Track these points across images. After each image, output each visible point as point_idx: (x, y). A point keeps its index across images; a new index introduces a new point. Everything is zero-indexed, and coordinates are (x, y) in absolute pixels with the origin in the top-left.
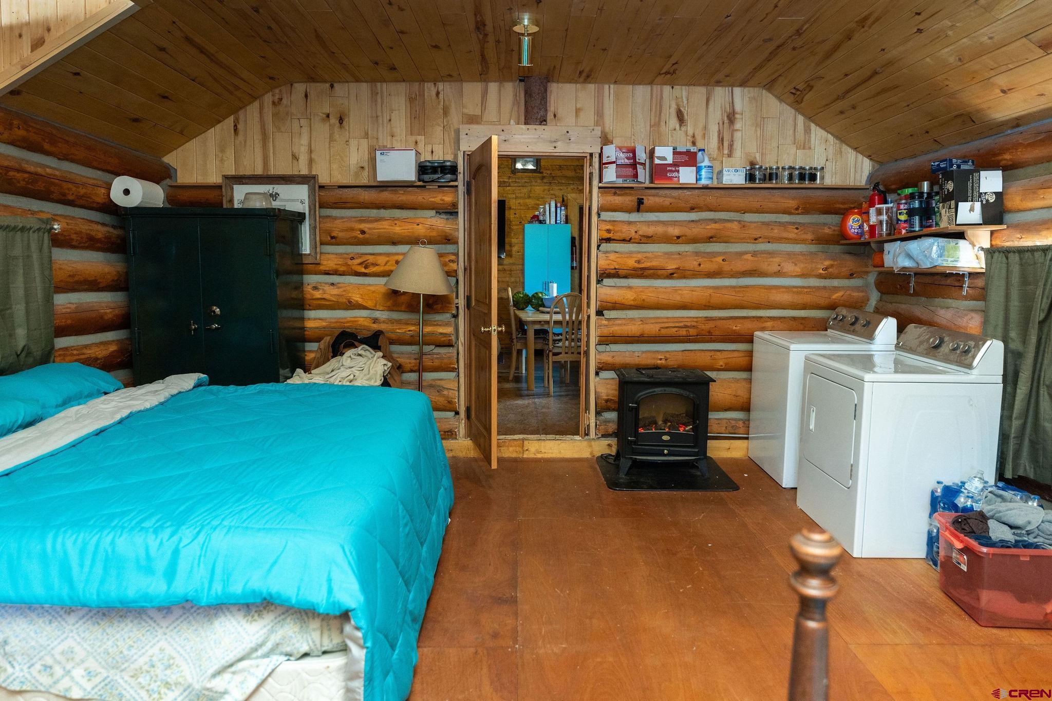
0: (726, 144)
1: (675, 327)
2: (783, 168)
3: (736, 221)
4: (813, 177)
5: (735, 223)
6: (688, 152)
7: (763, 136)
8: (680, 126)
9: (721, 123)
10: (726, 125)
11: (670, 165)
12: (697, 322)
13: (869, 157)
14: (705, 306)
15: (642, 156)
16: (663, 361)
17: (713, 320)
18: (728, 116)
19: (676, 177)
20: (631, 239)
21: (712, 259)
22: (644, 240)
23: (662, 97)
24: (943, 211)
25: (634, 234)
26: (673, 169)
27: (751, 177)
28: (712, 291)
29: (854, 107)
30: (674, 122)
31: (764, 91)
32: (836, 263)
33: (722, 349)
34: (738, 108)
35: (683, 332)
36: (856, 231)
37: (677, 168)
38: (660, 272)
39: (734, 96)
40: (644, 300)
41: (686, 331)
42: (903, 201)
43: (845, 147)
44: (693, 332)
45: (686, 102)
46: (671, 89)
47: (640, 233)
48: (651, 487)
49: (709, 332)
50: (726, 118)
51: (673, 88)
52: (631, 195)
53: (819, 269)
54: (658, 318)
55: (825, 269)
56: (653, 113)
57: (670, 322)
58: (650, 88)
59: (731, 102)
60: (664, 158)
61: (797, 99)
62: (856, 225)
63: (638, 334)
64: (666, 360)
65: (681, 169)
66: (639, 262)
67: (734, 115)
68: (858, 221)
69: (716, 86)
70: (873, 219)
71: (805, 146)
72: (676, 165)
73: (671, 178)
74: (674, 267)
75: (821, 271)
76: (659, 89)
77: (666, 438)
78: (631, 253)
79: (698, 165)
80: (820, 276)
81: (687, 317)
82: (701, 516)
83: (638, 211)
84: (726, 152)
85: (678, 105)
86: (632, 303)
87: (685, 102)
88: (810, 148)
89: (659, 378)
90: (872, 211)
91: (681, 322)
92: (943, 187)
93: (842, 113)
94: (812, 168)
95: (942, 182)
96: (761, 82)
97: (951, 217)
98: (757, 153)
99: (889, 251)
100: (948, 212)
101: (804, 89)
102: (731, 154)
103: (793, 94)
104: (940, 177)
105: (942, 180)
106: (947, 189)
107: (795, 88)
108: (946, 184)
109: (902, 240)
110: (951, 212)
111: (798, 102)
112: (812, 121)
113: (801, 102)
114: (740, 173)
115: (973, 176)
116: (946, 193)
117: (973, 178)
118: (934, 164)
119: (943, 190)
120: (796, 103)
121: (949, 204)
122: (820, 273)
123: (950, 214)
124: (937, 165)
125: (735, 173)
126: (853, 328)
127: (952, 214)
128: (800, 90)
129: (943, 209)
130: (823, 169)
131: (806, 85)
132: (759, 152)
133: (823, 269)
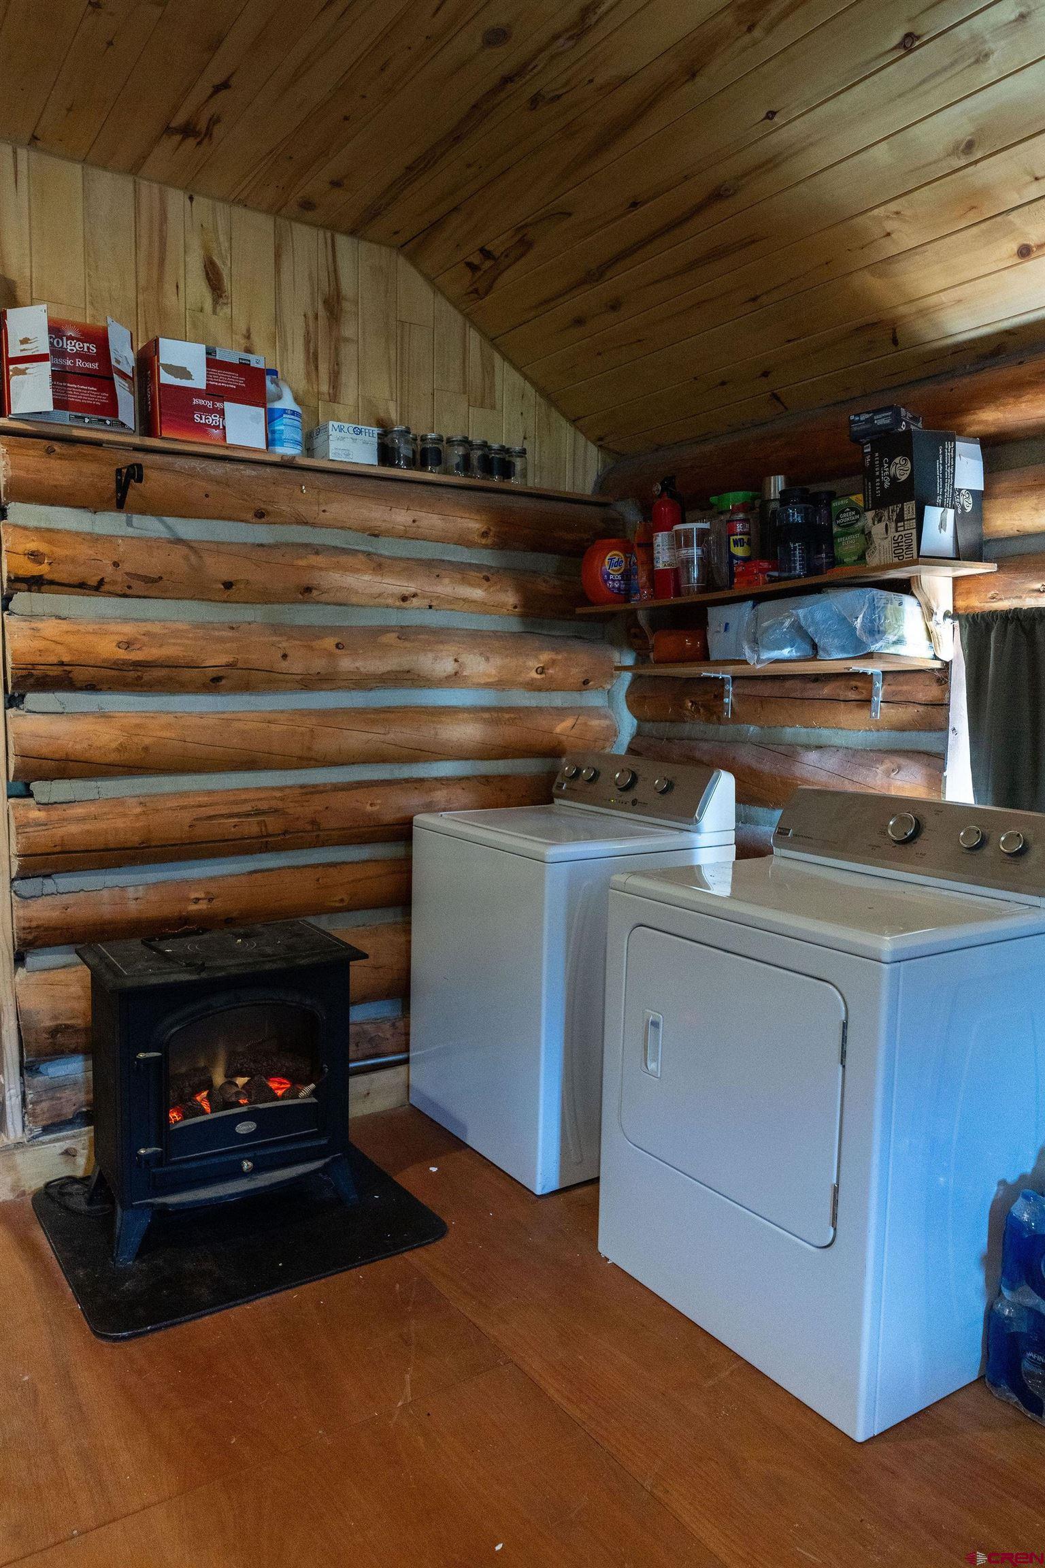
0: (324, 368)
1: (231, 816)
2: (449, 441)
3: (363, 552)
4: (506, 470)
5: (361, 556)
6: (243, 368)
7: (402, 363)
8: (216, 302)
9: (310, 314)
10: (322, 322)
11: (196, 392)
12: (282, 799)
13: (600, 442)
14: (300, 758)
15: (124, 355)
16: (203, 906)
17: (322, 792)
18: (326, 302)
19: (217, 427)
20: (101, 582)
21: (314, 644)
22: (138, 587)
23: (164, 219)
24: (878, 530)
25: (110, 569)
26: (209, 404)
27: (386, 454)
28: (314, 721)
29: (614, 307)
30: (197, 289)
31: (401, 260)
32: (560, 657)
33: (339, 860)
34: (347, 286)
35: (251, 827)
36: (615, 585)
37: (218, 405)
38: (187, 674)
39: (339, 255)
40: (146, 749)
41: (259, 823)
42: (741, 516)
43: (555, 414)
44: (274, 824)
45: (227, 244)
46: (188, 202)
47: (127, 567)
48: (226, 1296)
49: (313, 822)
50: (320, 307)
51: (191, 198)
52: (96, 459)
53: (530, 669)
54: (185, 794)
55: (541, 671)
56: (142, 255)
57: (217, 804)
58: (131, 186)
59: (332, 268)
60: (183, 373)
61: (478, 284)
62: (615, 573)
63: (136, 839)
64: (210, 900)
65: (228, 406)
66: (128, 645)
67: (339, 302)
68: (618, 563)
69: (297, 220)
70: (663, 557)
71: (486, 400)
72: (215, 393)
73: (203, 429)
74: (223, 659)
75: (534, 675)
76: (156, 191)
77: (243, 1128)
78: (103, 619)
79: (269, 406)
80: (532, 686)
81: (258, 789)
82: (408, 1390)
83: (120, 505)
84: (325, 388)
85: (206, 248)
86: (113, 757)
87: (225, 245)
88: (493, 407)
89: (222, 968)
90: (661, 540)
91: (245, 801)
92: (877, 473)
93: (579, 322)
94: (503, 450)
95: (872, 462)
96: (396, 233)
97: (904, 539)
98: (392, 400)
99: (727, 624)
100: (894, 530)
101: (505, 254)
102: (335, 395)
103: (473, 267)
104: (865, 451)
105: (873, 457)
106: (889, 476)
107: (482, 250)
108: (886, 465)
109: (759, 598)
110: (902, 529)
111: (477, 293)
112: (497, 348)
113: (487, 293)
114: (367, 438)
115: (943, 449)
116: (886, 486)
117: (943, 454)
118: (857, 418)
119: (878, 480)
120: (474, 296)
121: (902, 509)
122: (533, 679)
123: (903, 533)
124: (866, 421)
125: (355, 436)
126: (629, 796)
127: (908, 532)
128: (497, 254)
129: (876, 523)
130: (523, 452)
131: (516, 239)
132: (395, 400)
133: (537, 670)
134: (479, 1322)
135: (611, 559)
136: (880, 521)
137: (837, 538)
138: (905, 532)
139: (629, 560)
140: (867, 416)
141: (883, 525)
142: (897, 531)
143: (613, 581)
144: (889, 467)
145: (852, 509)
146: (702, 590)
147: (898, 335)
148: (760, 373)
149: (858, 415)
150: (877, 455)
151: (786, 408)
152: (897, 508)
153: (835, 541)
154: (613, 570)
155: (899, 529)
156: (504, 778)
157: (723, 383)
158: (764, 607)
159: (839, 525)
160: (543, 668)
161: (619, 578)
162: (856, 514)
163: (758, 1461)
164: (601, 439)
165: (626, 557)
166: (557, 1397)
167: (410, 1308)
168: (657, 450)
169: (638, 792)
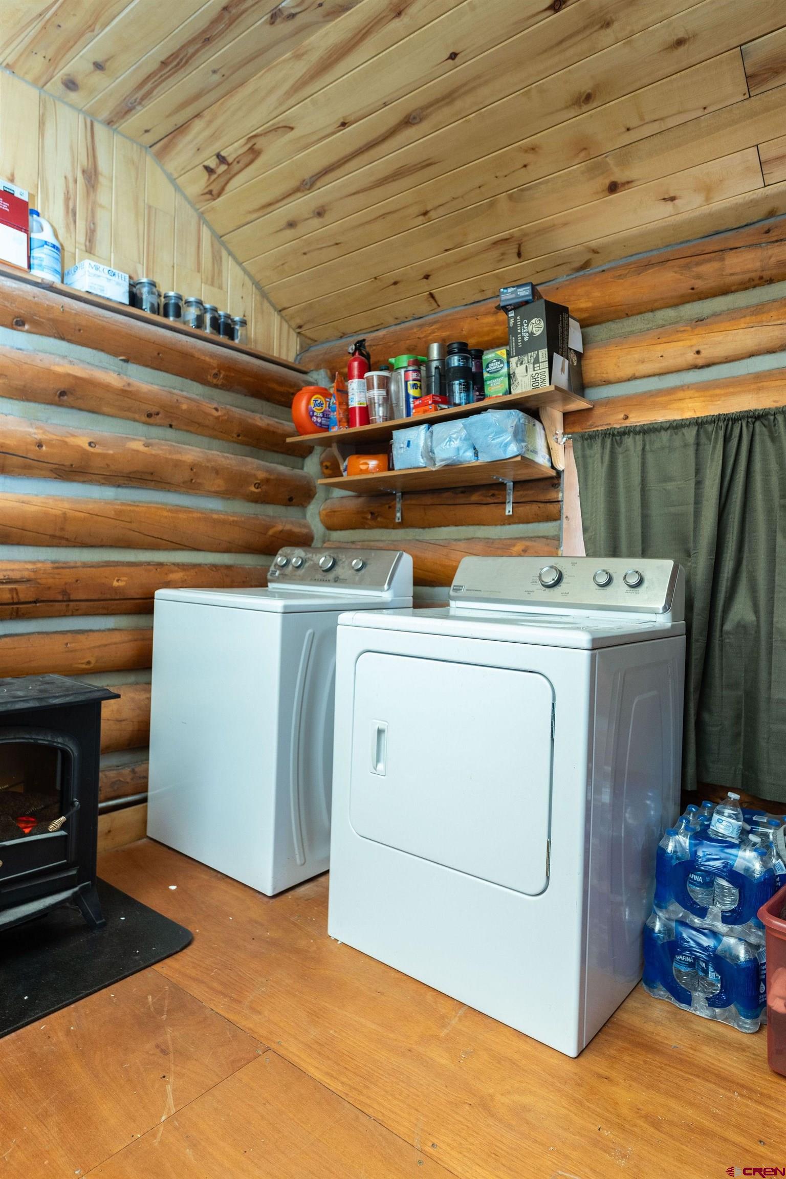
0: (81, 224)
2: (187, 301)
3: (115, 371)
4: (230, 332)
7: (147, 236)
9: (70, 178)
10: (81, 186)
12: (34, 571)
13: (298, 330)
17: (72, 568)
18: (84, 172)
21: (69, 440)
24: (520, 370)
27: (135, 300)
28: (66, 507)
29: (320, 213)
31: (149, 157)
32: (272, 477)
33: (87, 627)
34: (103, 164)
36: (319, 420)
39: (96, 138)
41: (10, 590)
42: (415, 367)
43: (266, 304)
44: (25, 593)
50: (78, 174)
53: (250, 484)
59: (90, 147)
61: (210, 188)
62: (318, 411)
67: (96, 175)
68: (321, 404)
69: (61, 99)
70: (356, 398)
71: (215, 280)
75: (253, 489)
80: (251, 498)
84: (81, 239)
88: (220, 287)
90: (354, 385)
92: (519, 331)
93: (291, 225)
94: (228, 317)
95: (515, 323)
96: (147, 131)
97: (540, 375)
98: (140, 263)
99: (409, 442)
100: (532, 370)
101: (237, 160)
102: (91, 248)
103: (209, 170)
104: (510, 316)
105: (515, 320)
106: (528, 332)
107: (218, 156)
108: (525, 325)
109: (431, 422)
110: (538, 368)
111: (212, 194)
112: (223, 244)
113: (219, 195)
114: (120, 281)
115: (562, 317)
116: (526, 339)
117: (562, 320)
118: (505, 291)
119: (520, 335)
120: (208, 196)
121: (538, 355)
122: (252, 493)
123: (538, 372)
124: (512, 293)
125: (109, 277)
126: (331, 576)
127: (542, 370)
128: (230, 160)
129: (519, 365)
130: (244, 323)
131: (249, 146)
132: (142, 262)
133: (255, 484)
134: (231, 1017)
135: (316, 401)
136: (521, 364)
137: (486, 381)
138: (540, 371)
139: (328, 403)
140: (512, 289)
141: (524, 366)
142: (534, 370)
143: (317, 417)
144: (527, 326)
145: (498, 360)
146: (386, 419)
147: (522, 249)
148: (422, 276)
149: (506, 288)
150: (518, 318)
151: (439, 306)
152: (534, 354)
153: (485, 383)
154: (316, 409)
155: (536, 369)
156: (228, 567)
157: (395, 283)
158: (437, 427)
159: (488, 372)
160: (259, 484)
161: (321, 415)
162: (501, 363)
163: (502, 1094)
164: (300, 327)
165: (326, 401)
166: (318, 1075)
167: (164, 1017)
168: (341, 337)
169: (338, 571)
